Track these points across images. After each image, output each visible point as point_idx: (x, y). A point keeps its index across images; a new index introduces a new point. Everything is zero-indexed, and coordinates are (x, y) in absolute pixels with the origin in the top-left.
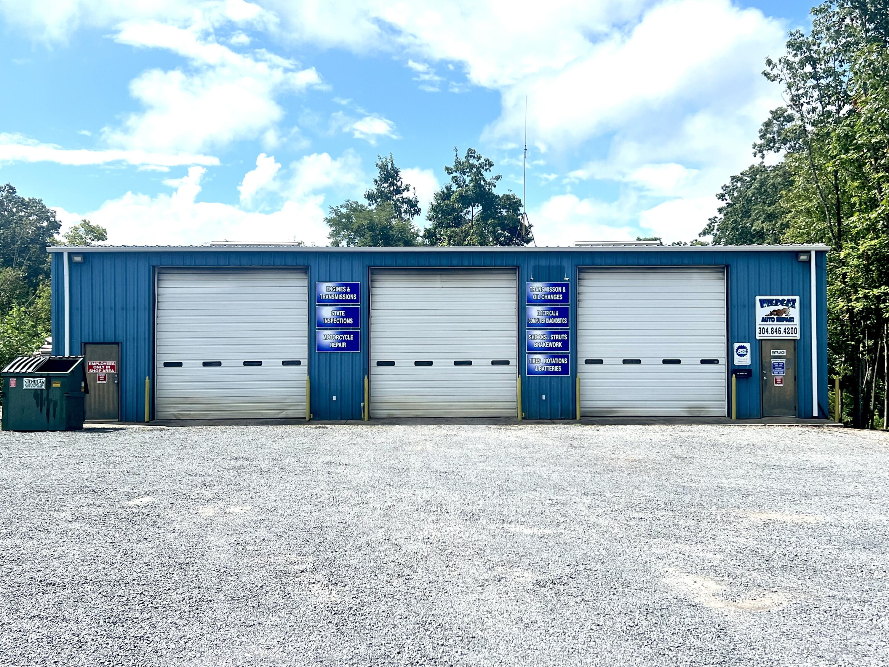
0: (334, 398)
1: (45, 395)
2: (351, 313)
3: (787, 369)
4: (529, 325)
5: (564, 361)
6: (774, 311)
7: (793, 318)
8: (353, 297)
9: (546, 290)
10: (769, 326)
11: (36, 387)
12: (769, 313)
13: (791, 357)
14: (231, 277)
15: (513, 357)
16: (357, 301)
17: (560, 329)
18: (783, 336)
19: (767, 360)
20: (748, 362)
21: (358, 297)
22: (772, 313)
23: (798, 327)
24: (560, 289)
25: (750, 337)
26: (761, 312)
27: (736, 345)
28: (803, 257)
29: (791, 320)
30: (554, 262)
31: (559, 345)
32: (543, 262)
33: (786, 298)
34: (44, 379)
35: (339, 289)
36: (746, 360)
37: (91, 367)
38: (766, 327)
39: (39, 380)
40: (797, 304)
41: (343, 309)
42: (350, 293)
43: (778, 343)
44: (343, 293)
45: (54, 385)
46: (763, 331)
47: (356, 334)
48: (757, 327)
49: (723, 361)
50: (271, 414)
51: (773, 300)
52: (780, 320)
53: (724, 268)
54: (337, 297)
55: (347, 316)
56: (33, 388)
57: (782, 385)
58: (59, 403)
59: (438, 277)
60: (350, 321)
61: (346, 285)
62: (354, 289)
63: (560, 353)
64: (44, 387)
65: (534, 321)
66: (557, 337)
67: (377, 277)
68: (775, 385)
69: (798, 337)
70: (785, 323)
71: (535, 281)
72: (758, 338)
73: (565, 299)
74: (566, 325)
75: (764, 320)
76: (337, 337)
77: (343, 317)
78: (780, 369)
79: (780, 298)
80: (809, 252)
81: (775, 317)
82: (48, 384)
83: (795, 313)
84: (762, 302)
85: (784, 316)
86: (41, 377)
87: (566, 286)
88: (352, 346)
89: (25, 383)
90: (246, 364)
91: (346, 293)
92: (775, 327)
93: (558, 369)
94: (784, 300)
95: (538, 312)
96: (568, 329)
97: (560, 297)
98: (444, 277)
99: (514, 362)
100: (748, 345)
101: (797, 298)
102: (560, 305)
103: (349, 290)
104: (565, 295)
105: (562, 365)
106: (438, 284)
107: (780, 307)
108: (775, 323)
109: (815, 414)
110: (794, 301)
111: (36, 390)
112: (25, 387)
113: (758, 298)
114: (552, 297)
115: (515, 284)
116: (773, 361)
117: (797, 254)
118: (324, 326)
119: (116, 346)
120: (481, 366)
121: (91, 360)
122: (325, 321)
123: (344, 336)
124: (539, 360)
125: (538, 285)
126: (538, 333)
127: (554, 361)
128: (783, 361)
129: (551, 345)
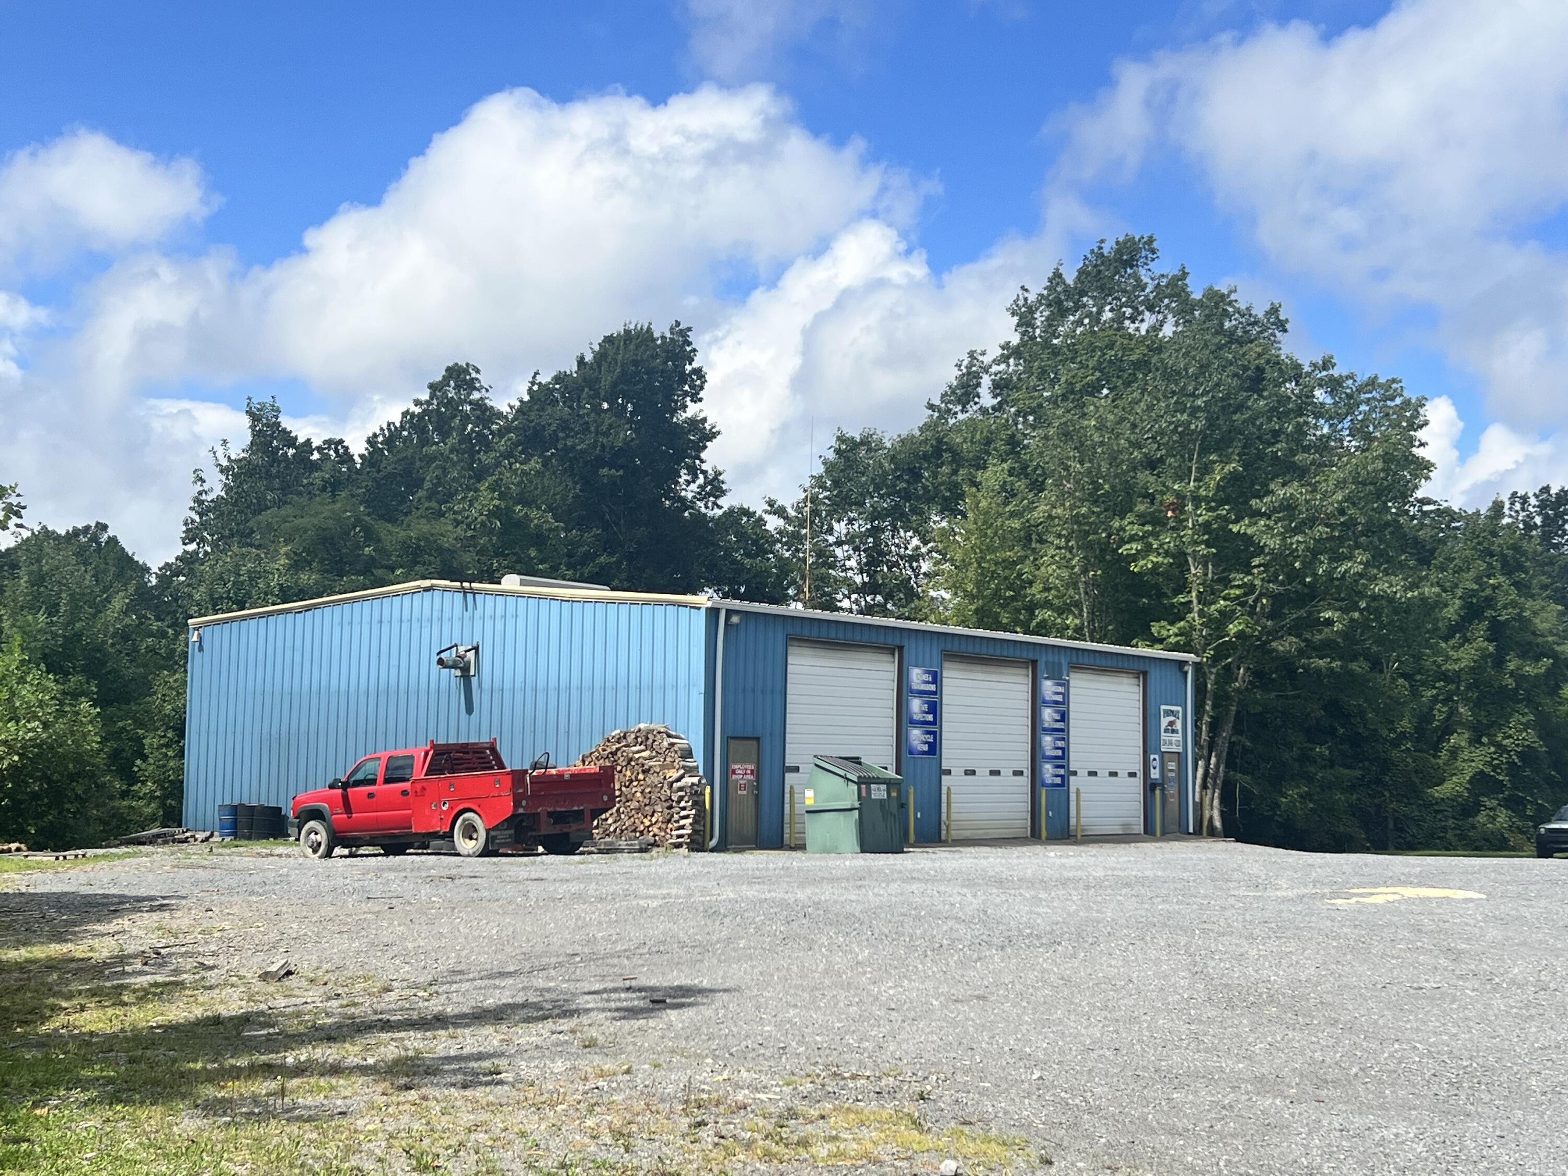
0: (918, 816)
1: (887, 807)
2: (932, 708)
3: (1177, 783)
4: (1044, 729)
5: (1062, 772)
6: (1170, 722)
7: (1179, 730)
8: (933, 688)
9: (1053, 689)
10: (1168, 737)
11: (881, 797)
12: (1167, 724)
13: (1178, 770)
15: (1025, 766)
16: (936, 693)
17: (1061, 735)
18: (1174, 749)
19: (1166, 773)
20: (1157, 776)
21: (936, 688)
23: (1181, 739)
24: (1061, 689)
25: (1157, 749)
26: (1164, 722)
27: (1151, 757)
28: (1186, 669)
29: (1178, 732)
30: (1056, 658)
31: (1060, 753)
32: (1050, 657)
33: (1175, 708)
34: (886, 786)
35: (925, 677)
37: (734, 772)
38: (1166, 738)
39: (882, 787)
40: (1181, 715)
41: (926, 702)
42: (932, 683)
43: (1171, 756)
45: (893, 794)
46: (1165, 743)
47: (935, 734)
48: (1162, 738)
49: (1140, 774)
51: (1168, 710)
52: (1172, 731)
53: (1140, 673)
54: (923, 687)
55: (929, 712)
56: (878, 797)
57: (1173, 800)
58: (897, 818)
59: (979, 668)
60: (930, 718)
61: (928, 673)
62: (934, 677)
63: (1060, 762)
64: (886, 797)
65: (1046, 725)
66: (1059, 744)
67: (947, 664)
69: (1181, 750)
70: (1174, 735)
71: (1046, 678)
72: (1162, 750)
73: (1064, 702)
74: (1064, 730)
75: (1165, 731)
76: (923, 738)
77: (927, 713)
78: (1172, 783)
79: (1172, 708)
80: (1188, 664)
81: (1170, 728)
82: (889, 792)
83: (1178, 725)
84: (1164, 711)
85: (1174, 727)
86: (883, 783)
87: (1065, 685)
88: (932, 749)
89: (872, 792)
91: (928, 682)
92: (1170, 739)
93: (1058, 781)
94: (1174, 711)
95: (1049, 714)
96: (1065, 735)
97: (1061, 698)
98: (984, 668)
99: (1027, 772)
100: (1157, 757)
101: (1179, 709)
102: (1061, 707)
103: (930, 679)
104: (1064, 695)
105: (1062, 777)
106: (980, 676)
107: (1172, 718)
108: (1170, 734)
109: (1191, 830)
110: (1179, 712)
111: (881, 800)
112: (873, 796)
114: (1056, 698)
115: (1029, 680)
116: (1170, 775)
117: (1182, 664)
118: (913, 723)
119: (754, 743)
120: (1007, 776)
121: (736, 763)
122: (915, 717)
123: (927, 737)
124: (1048, 770)
125: (1049, 683)
126: (1048, 739)
127: (1057, 771)
128: (1174, 775)
129: (1056, 753)
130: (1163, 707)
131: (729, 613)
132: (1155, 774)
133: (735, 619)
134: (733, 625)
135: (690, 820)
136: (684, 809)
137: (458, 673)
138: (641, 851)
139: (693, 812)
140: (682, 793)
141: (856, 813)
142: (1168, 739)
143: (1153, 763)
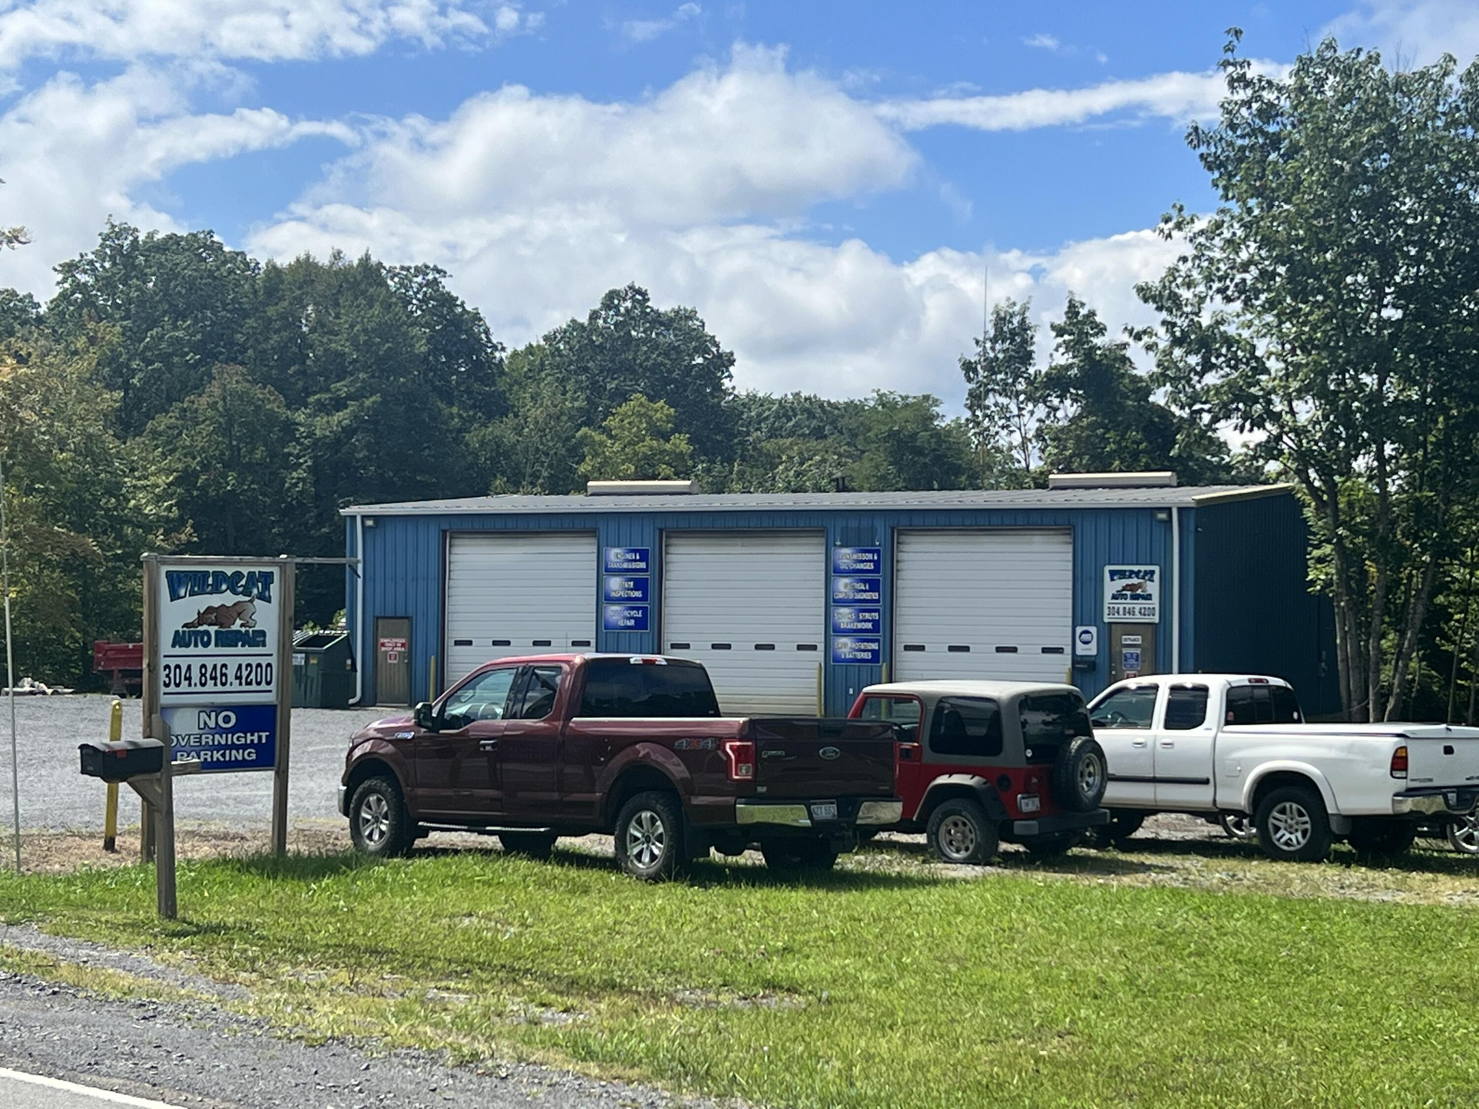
1: (303, 672)
2: (640, 585)
3: (1143, 661)
4: (835, 601)
5: (874, 646)
6: (1127, 585)
7: (1151, 595)
8: (643, 565)
9: (855, 557)
10: (1120, 604)
11: (296, 663)
12: (1120, 588)
13: (1147, 646)
14: (520, 541)
15: (819, 640)
16: (647, 570)
17: (870, 606)
18: (1138, 618)
19: (1117, 649)
20: (1094, 652)
21: (648, 565)
22: (1124, 589)
23: (1156, 607)
24: (869, 556)
25: (1096, 620)
26: (1111, 587)
27: (1081, 630)
28: (1163, 516)
29: (1149, 597)
30: (865, 523)
31: (869, 626)
32: (853, 523)
33: (1143, 568)
34: (303, 655)
36: (1091, 649)
37: (383, 645)
38: (1116, 606)
39: (298, 655)
40: (1156, 577)
41: (631, 580)
42: (639, 561)
43: (1132, 627)
44: (632, 561)
45: (312, 662)
46: (1113, 611)
47: (645, 610)
48: (1106, 606)
49: (1068, 650)
51: (1125, 571)
52: (1134, 597)
53: (1070, 529)
54: (625, 566)
55: (635, 589)
58: (315, 680)
59: (739, 541)
60: (638, 594)
61: (635, 551)
62: (644, 556)
63: (870, 636)
64: (302, 663)
65: (841, 596)
66: (867, 616)
67: (671, 541)
69: (1155, 619)
70: (1140, 601)
71: (842, 546)
72: (1106, 620)
73: (877, 568)
74: (878, 601)
75: (1114, 597)
76: (626, 613)
77: (632, 590)
78: (1133, 662)
79: (1136, 568)
80: (1167, 509)
81: (1129, 593)
83: (1153, 588)
84: (1113, 573)
85: (1139, 592)
86: (301, 652)
87: (878, 552)
88: (641, 624)
90: (535, 643)
91: (635, 560)
92: (1127, 606)
93: (868, 656)
94: (1140, 571)
95: (846, 584)
96: (880, 606)
97: (871, 566)
98: (745, 541)
99: (821, 647)
100: (1093, 630)
101: (1156, 569)
102: (870, 577)
103: (638, 557)
104: (877, 564)
105: (872, 651)
106: (739, 549)
107: (1135, 581)
108: (1128, 601)
110: (1152, 572)
111: (296, 666)
113: (1108, 568)
114: (861, 566)
115: (823, 550)
116: (1125, 651)
117: (1153, 512)
118: (613, 600)
119: (406, 621)
120: (786, 651)
121: (383, 636)
122: (613, 594)
123: (633, 613)
124: (845, 645)
125: (846, 551)
126: (844, 611)
127: (863, 646)
128: (1139, 651)
129: (860, 626)
131: (364, 517)
132: (1088, 650)
133: (370, 523)
134: (370, 527)
142: (1121, 607)
143: (1085, 637)
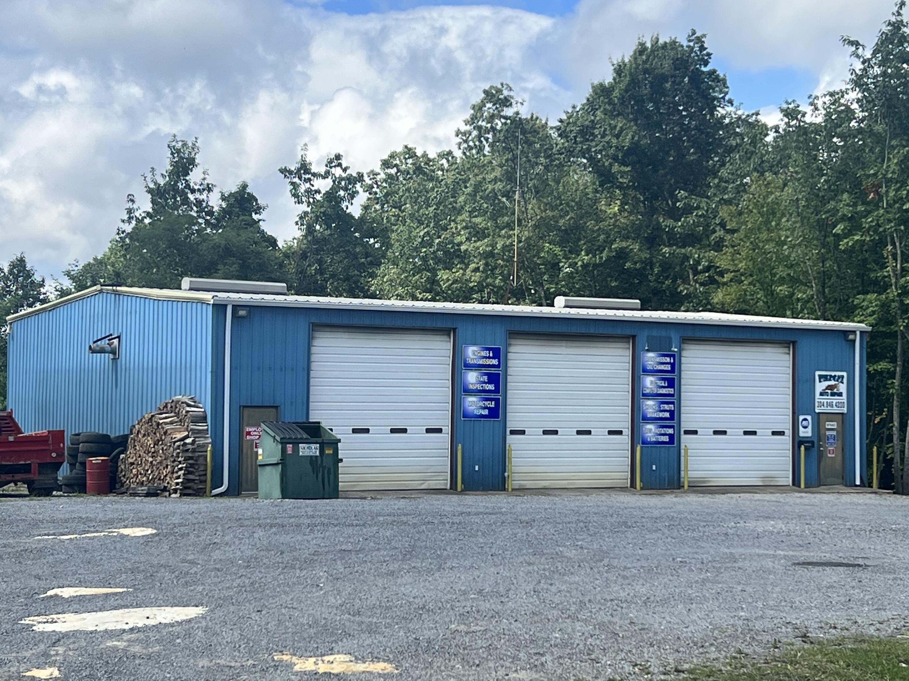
0: (477, 468)
1: (319, 462)
2: (494, 379)
3: (838, 440)
4: (644, 395)
5: (671, 431)
6: (829, 386)
7: (841, 393)
8: (495, 362)
9: (658, 360)
10: (826, 399)
11: (311, 454)
12: (824, 388)
13: (840, 429)
15: (625, 426)
16: (498, 366)
17: (668, 399)
18: (835, 410)
19: (822, 432)
20: (810, 434)
21: (499, 362)
22: (827, 388)
23: (845, 401)
24: (668, 360)
25: (811, 410)
26: (820, 386)
27: (801, 418)
28: (851, 337)
29: (840, 394)
30: (663, 333)
31: (667, 415)
32: (655, 333)
33: (837, 374)
34: (318, 445)
35: (483, 353)
36: (807, 432)
37: (249, 433)
38: (822, 401)
39: (313, 446)
40: (845, 380)
41: (486, 374)
42: (492, 358)
43: (831, 416)
44: (486, 358)
45: (327, 452)
46: (821, 405)
47: (497, 401)
48: (817, 400)
49: (789, 432)
50: (415, 485)
51: (827, 376)
52: (833, 394)
53: (789, 344)
54: (481, 362)
55: (489, 382)
56: (308, 454)
57: (833, 456)
58: (332, 471)
59: (564, 343)
60: (491, 387)
61: (489, 349)
62: (496, 353)
63: (668, 423)
64: (318, 454)
65: (648, 391)
66: (666, 407)
67: (513, 342)
68: (829, 455)
69: (845, 410)
70: (836, 397)
71: (648, 351)
72: (817, 411)
73: (673, 371)
74: (672, 395)
75: (821, 394)
76: (481, 404)
77: (486, 383)
78: (831, 441)
79: (833, 374)
80: (854, 332)
81: (829, 391)
82: (322, 451)
83: (843, 388)
84: (821, 377)
85: (835, 391)
86: (316, 443)
87: (673, 356)
88: (494, 413)
89: (301, 450)
90: (393, 431)
91: (489, 358)
92: (829, 401)
93: (666, 439)
94: (835, 376)
95: (652, 382)
96: (674, 399)
97: (668, 367)
98: (569, 344)
99: (627, 432)
100: (809, 418)
101: (845, 374)
102: (669, 376)
103: (491, 355)
104: (673, 365)
105: (670, 435)
107: (832, 383)
108: (829, 397)
109: (858, 482)
110: (843, 377)
111: (311, 457)
112: (301, 454)
114: (662, 367)
115: (630, 353)
116: (828, 433)
117: (845, 333)
118: (468, 392)
119: (273, 410)
120: (600, 435)
121: (249, 425)
122: (471, 387)
123: (486, 403)
124: (650, 430)
125: (651, 355)
126: (650, 403)
127: (663, 431)
128: (834, 433)
129: (661, 415)
130: (818, 373)
131: (236, 308)
132: (806, 432)
133: (242, 313)
134: (242, 317)
135: (183, 472)
136: (180, 462)
137: (111, 356)
138: (148, 495)
139: (184, 465)
140: (178, 451)
141: (280, 466)
142: (825, 401)
143: (805, 423)
